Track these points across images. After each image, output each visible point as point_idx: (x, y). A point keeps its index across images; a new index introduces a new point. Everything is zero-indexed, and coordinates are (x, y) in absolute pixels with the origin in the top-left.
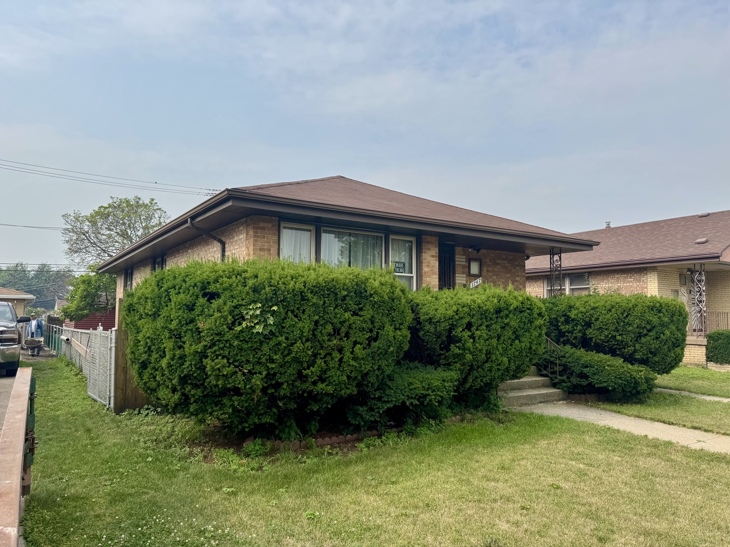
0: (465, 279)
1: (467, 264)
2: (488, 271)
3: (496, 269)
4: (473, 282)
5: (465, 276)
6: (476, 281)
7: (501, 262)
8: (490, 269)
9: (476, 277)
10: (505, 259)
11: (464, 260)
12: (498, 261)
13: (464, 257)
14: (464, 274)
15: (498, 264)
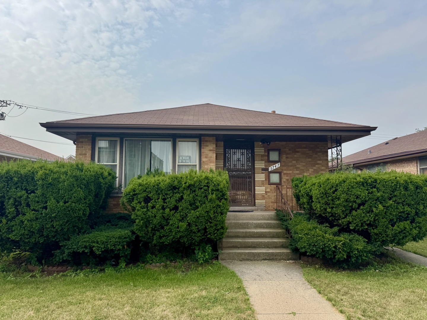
0: (264, 164)
1: (266, 154)
2: (287, 158)
3: (295, 156)
4: (272, 167)
5: (264, 162)
6: (275, 165)
7: (301, 150)
8: (288, 156)
9: (275, 162)
10: (305, 148)
11: (263, 151)
12: (298, 150)
13: (263, 149)
14: (263, 161)
15: (298, 152)
